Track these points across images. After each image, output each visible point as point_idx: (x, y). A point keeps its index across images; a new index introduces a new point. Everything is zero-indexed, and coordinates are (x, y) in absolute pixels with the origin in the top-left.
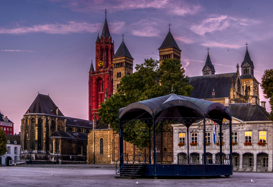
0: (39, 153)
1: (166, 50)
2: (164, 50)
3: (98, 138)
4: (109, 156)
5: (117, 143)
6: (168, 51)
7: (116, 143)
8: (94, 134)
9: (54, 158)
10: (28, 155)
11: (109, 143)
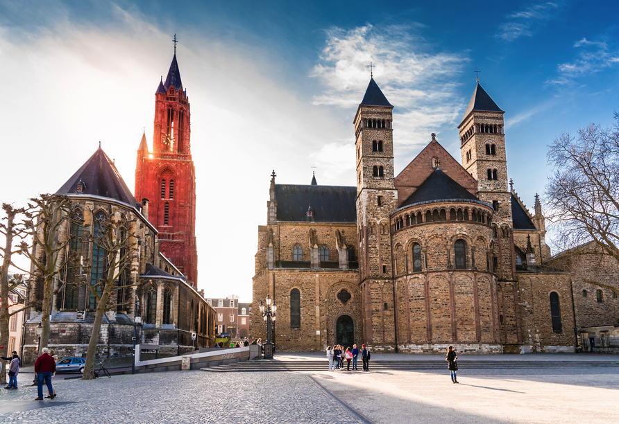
0: (120, 321)
1: (489, 115)
2: (484, 115)
3: (284, 289)
4: (318, 332)
5: (378, 301)
6: (494, 118)
7: (376, 300)
8: (271, 278)
9: (158, 336)
10: (80, 327)
11: (318, 301)
